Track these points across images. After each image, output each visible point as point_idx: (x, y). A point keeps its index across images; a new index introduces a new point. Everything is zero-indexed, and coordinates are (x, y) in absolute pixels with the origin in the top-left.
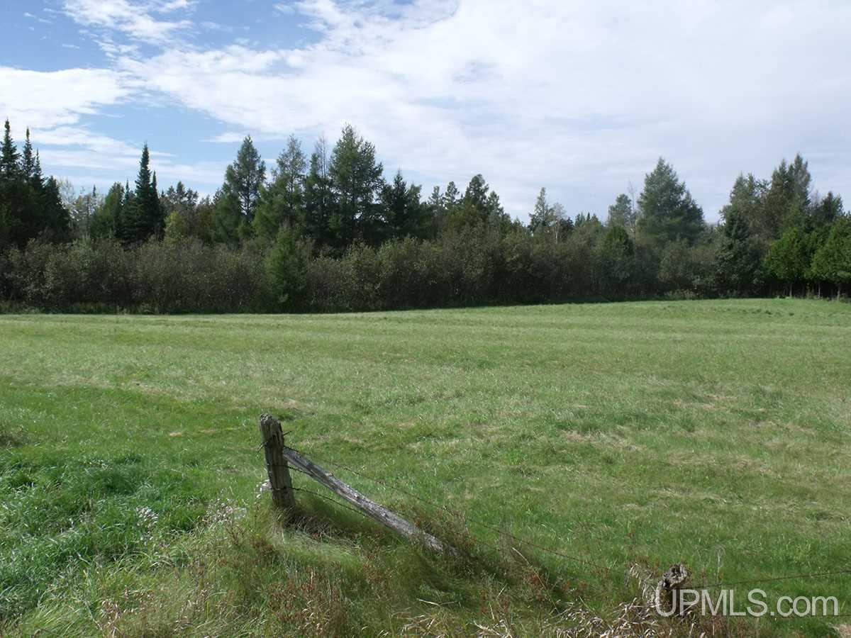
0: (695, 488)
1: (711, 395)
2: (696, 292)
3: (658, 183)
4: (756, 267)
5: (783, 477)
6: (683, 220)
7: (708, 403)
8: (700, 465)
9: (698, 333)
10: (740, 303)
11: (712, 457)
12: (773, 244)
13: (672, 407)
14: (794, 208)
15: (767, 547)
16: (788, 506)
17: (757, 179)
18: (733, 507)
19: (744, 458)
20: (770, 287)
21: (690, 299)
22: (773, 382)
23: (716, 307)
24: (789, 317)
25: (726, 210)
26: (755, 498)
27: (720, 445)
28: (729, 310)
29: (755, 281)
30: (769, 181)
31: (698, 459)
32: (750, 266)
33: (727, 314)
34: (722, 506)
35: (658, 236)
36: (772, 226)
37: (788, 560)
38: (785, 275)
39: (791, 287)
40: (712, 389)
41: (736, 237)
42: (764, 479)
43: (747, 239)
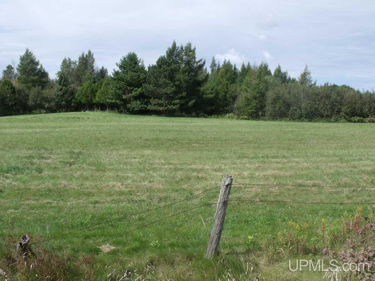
0: (42, 198)
1: (50, 156)
2: (46, 110)
3: (26, 60)
4: (73, 98)
5: (81, 188)
6: (39, 77)
7: (49, 159)
8: (44, 188)
9: (47, 128)
10: (66, 115)
11: (50, 183)
12: (79, 88)
13: (32, 163)
14: (88, 72)
15: (73, 219)
16: (83, 201)
17: (72, 60)
18: (59, 204)
19: (64, 182)
20: (79, 107)
21: (44, 113)
22: (78, 148)
23: (55, 116)
24: (88, 119)
25: (59, 73)
26: (68, 199)
27: (53, 177)
28: (61, 117)
29: (72, 105)
30: (77, 61)
31: (43, 185)
32: (70, 98)
33: (61, 119)
34: (53, 205)
35: (27, 85)
36: (79, 80)
37: (82, 223)
38: (85, 102)
39: (88, 107)
40: (51, 153)
41: (64, 85)
42: (72, 190)
43: (68, 86)
